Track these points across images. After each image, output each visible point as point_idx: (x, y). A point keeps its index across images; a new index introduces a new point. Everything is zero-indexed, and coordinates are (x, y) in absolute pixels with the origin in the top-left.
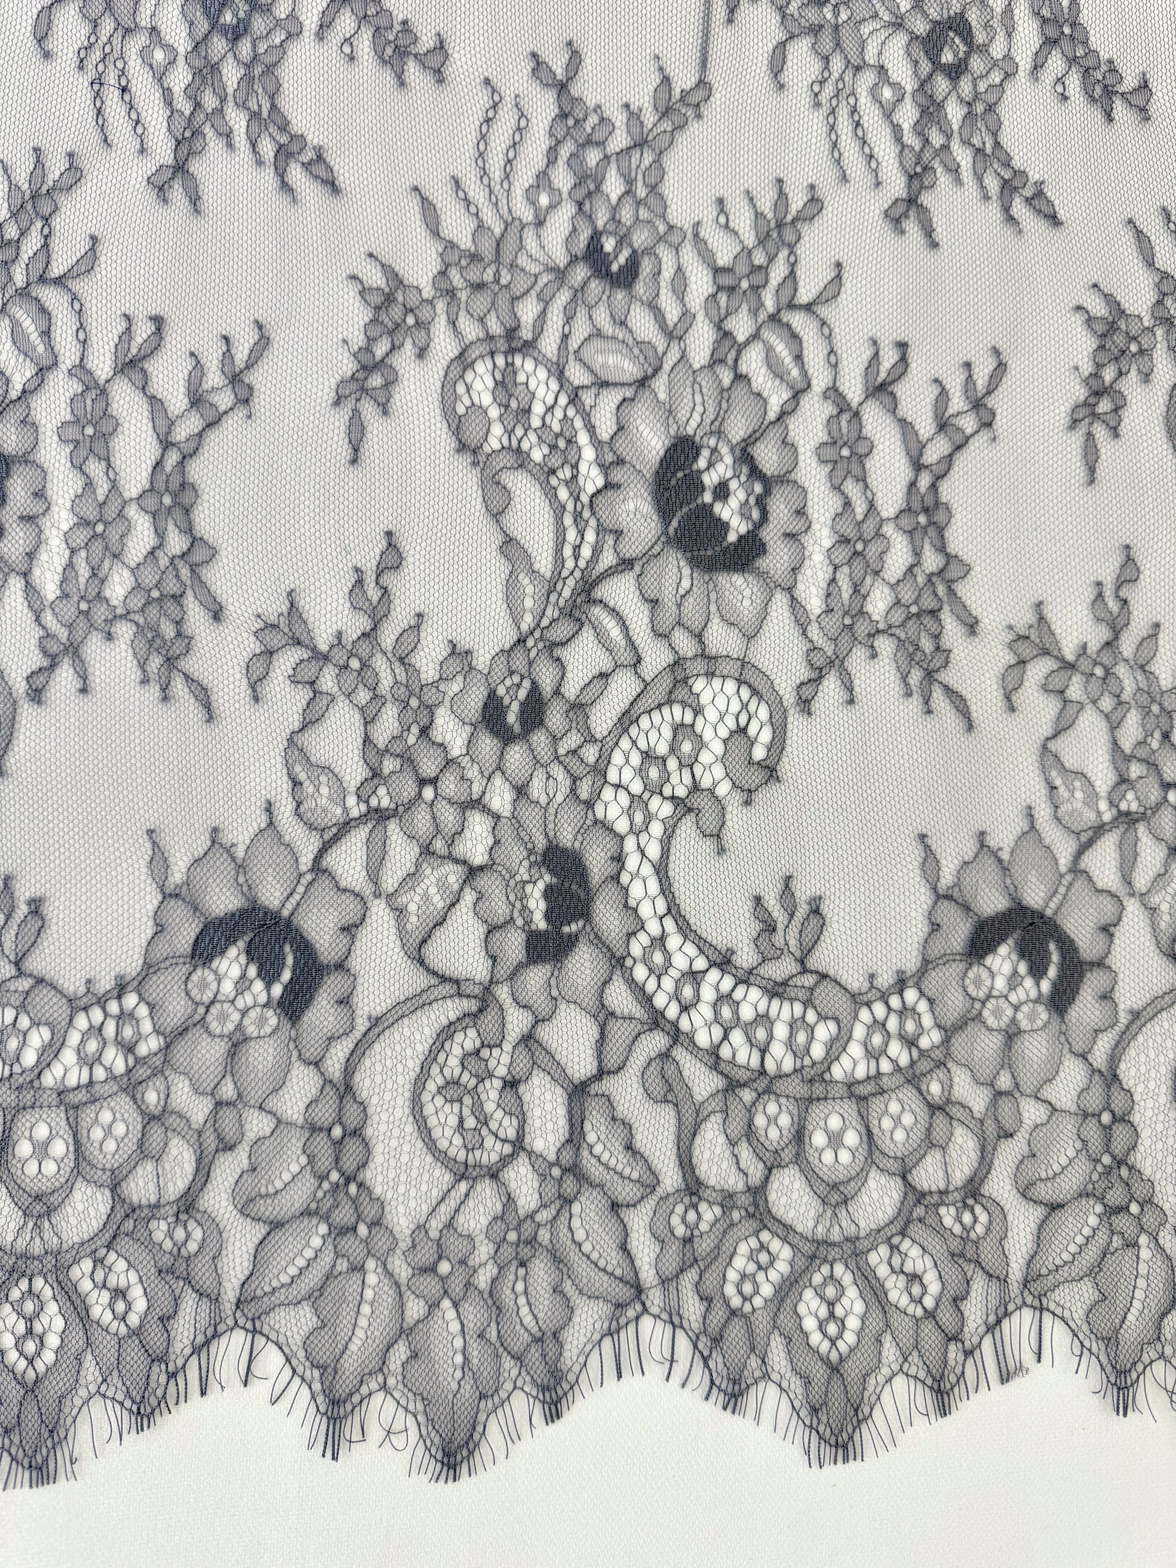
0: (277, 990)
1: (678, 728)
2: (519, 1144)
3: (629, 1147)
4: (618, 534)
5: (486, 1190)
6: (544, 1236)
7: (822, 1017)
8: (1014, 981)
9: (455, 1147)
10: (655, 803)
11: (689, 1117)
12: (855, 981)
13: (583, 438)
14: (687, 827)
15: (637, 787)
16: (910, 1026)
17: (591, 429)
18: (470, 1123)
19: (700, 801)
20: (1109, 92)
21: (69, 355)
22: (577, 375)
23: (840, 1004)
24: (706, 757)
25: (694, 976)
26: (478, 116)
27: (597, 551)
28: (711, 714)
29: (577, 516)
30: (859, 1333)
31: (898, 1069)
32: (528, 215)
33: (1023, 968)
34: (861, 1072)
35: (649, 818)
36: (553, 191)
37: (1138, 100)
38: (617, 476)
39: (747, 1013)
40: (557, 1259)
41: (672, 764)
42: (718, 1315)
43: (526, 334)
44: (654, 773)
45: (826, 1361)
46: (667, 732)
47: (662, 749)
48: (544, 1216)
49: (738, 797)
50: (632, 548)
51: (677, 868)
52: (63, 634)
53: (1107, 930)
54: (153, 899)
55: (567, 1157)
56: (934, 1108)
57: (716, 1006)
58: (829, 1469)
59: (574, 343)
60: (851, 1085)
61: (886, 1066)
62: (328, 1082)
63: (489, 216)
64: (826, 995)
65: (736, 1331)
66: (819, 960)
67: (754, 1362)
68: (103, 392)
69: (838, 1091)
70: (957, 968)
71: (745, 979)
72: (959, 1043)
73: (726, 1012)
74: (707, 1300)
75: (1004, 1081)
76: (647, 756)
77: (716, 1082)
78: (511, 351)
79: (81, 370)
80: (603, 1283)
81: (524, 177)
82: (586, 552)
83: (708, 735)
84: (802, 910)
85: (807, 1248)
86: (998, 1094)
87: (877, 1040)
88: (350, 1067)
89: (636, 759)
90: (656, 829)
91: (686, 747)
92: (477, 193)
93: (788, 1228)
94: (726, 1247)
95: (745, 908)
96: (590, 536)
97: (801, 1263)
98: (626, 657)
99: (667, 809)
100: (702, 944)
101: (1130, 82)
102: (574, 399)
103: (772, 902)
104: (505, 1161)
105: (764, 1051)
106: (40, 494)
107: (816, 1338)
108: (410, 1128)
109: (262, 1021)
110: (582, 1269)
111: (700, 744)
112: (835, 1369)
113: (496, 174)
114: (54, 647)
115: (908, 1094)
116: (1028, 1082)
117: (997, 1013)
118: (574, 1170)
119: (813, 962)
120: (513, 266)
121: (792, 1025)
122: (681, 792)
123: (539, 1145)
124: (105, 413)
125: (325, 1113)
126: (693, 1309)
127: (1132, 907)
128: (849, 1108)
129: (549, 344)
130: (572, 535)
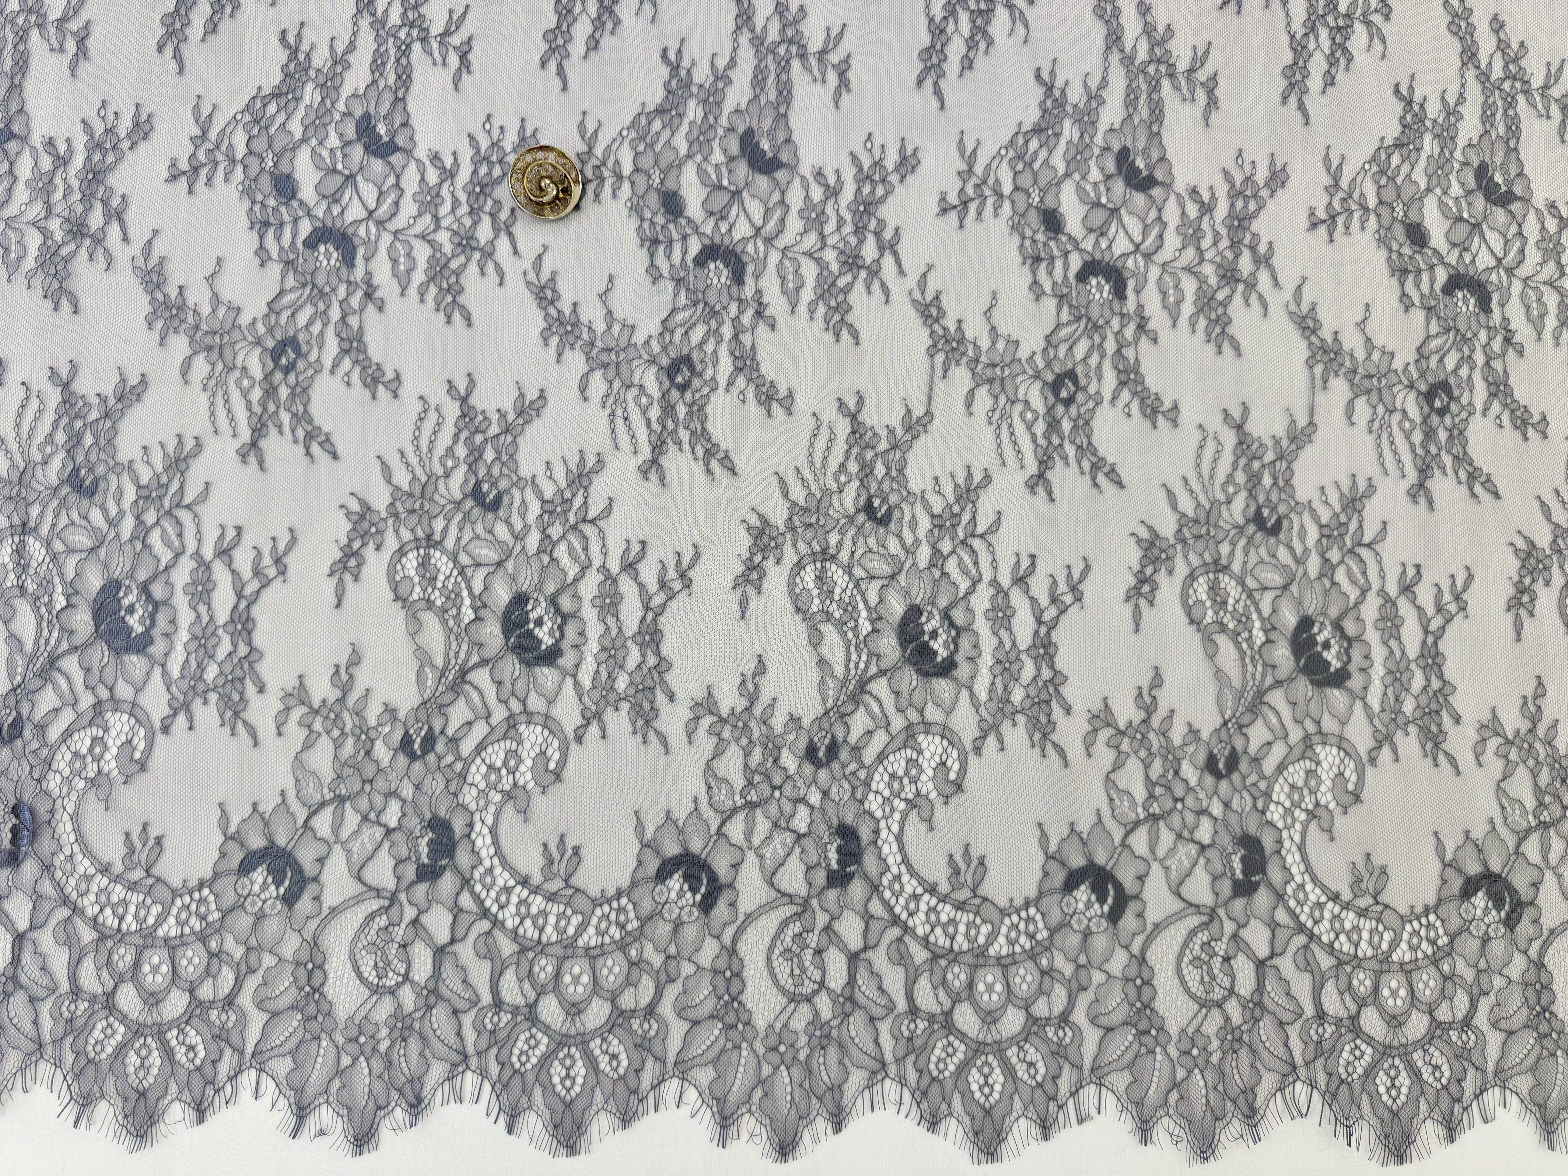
0: (698, 897)
1: (909, 761)
2: (822, 984)
3: (880, 988)
4: (879, 656)
5: (804, 1007)
6: (834, 1033)
7: (984, 922)
8: (1088, 905)
9: (789, 985)
10: (896, 802)
11: (912, 973)
12: (1003, 902)
13: (861, 606)
14: (913, 815)
15: (887, 793)
16: (1031, 928)
17: (865, 601)
18: (797, 972)
19: (921, 802)
20: (1155, 411)
21: (597, 561)
22: (858, 572)
23: (994, 914)
24: (924, 778)
25: (916, 897)
26: (809, 433)
27: (867, 665)
28: (927, 754)
29: (857, 647)
30: (1001, 1093)
31: (1024, 951)
32: (834, 487)
33: (1093, 898)
34: (1004, 952)
35: (893, 810)
36: (847, 473)
37: (1172, 415)
38: (879, 625)
39: (944, 918)
40: (841, 1046)
41: (906, 781)
42: (925, 1080)
43: (832, 551)
44: (896, 786)
45: (983, 1107)
46: (903, 763)
47: (901, 772)
48: (834, 1023)
49: (941, 800)
50: (886, 664)
51: (907, 838)
52: (593, 708)
53: (1141, 878)
54: (636, 847)
55: (847, 992)
56: (1044, 973)
57: (927, 914)
58: (983, 1166)
59: (857, 556)
60: (999, 958)
61: (1018, 949)
62: (723, 947)
63: (814, 487)
64: (987, 909)
65: (935, 1089)
66: (984, 890)
67: (944, 1107)
68: (615, 581)
69: (992, 962)
70: (1057, 897)
71: (943, 899)
72: (1058, 938)
73: (933, 917)
74: (920, 1071)
75: (1082, 960)
76: (893, 776)
77: (927, 955)
78: (825, 560)
79: (603, 568)
80: (865, 1060)
81: (833, 466)
82: (862, 666)
83: (925, 765)
84: (975, 863)
85: (974, 1046)
86: (1079, 967)
87: (1013, 934)
88: (735, 940)
89: (886, 778)
90: (897, 816)
91: (914, 772)
92: (808, 475)
93: (964, 1035)
94: (931, 1043)
95: (944, 861)
96: (864, 657)
97: (970, 1054)
98: (882, 723)
99: (902, 806)
100: (921, 880)
101: (1167, 405)
102: (857, 585)
103: (958, 858)
104: (815, 993)
105: (952, 939)
106: (582, 634)
107: (977, 1095)
108: (766, 973)
109: (690, 914)
110: (854, 1052)
111: (921, 770)
112: (988, 1112)
113: (818, 465)
114: (588, 714)
115: (1030, 964)
116: (1096, 960)
117: (1079, 922)
118: (851, 999)
119: (980, 892)
120: (826, 515)
121: (968, 926)
122: (910, 796)
123: (832, 985)
124: (616, 593)
125: (722, 964)
126: (912, 1076)
127: (1156, 867)
128: (998, 971)
129: (844, 556)
130: (854, 657)
